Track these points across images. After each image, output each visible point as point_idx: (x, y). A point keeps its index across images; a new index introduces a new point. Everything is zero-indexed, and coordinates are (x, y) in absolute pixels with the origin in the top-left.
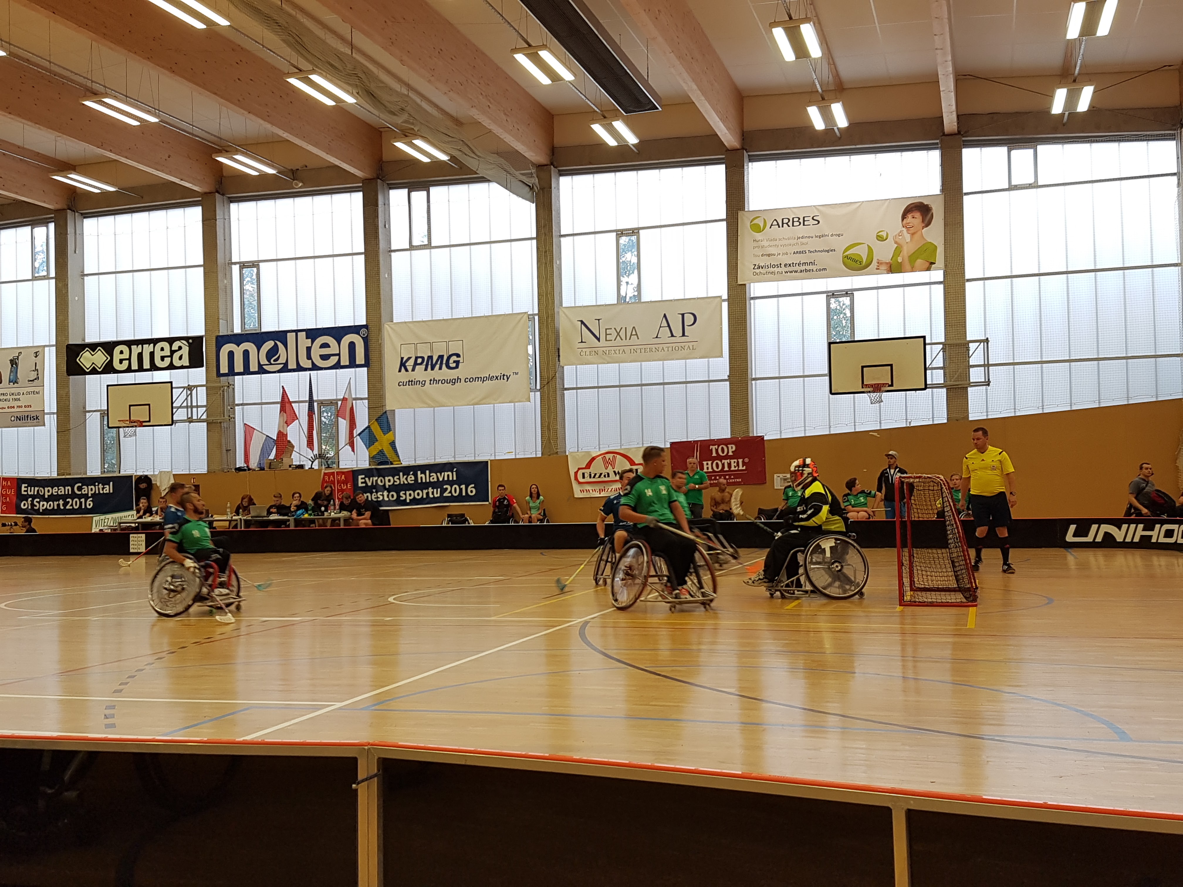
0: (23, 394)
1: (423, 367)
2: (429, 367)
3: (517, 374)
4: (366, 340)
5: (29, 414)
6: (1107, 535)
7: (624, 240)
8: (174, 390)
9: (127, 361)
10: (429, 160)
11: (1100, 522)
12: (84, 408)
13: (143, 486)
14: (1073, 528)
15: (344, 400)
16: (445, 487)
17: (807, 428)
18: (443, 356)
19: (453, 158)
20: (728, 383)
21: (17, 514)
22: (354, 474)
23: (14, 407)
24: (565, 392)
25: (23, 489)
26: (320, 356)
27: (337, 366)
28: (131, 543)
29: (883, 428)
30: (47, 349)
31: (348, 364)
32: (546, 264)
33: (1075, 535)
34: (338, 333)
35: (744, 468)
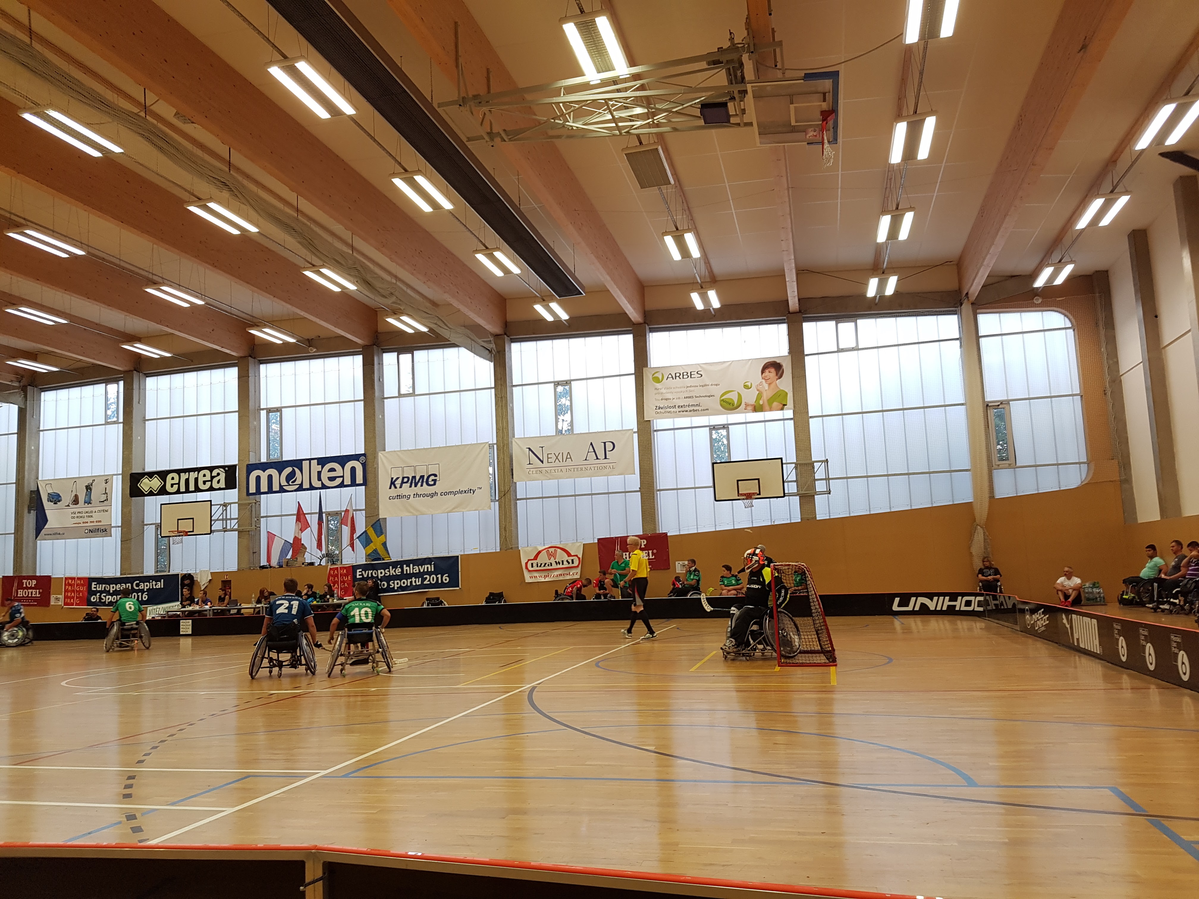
0: (95, 512)
1: (409, 484)
2: (413, 484)
3: (480, 488)
4: (364, 465)
5: (99, 527)
6: (923, 605)
7: (560, 389)
8: (212, 507)
9: (177, 485)
10: (413, 332)
11: (917, 595)
12: (143, 522)
13: (187, 582)
14: (897, 600)
15: (347, 511)
16: (425, 576)
17: (699, 527)
18: (424, 476)
19: (431, 330)
20: (639, 493)
21: (88, 606)
22: (354, 568)
23: (87, 522)
24: (518, 501)
25: (93, 586)
26: (328, 478)
27: (342, 485)
28: (181, 627)
29: (754, 526)
30: (115, 477)
31: (350, 483)
32: (502, 406)
33: (899, 606)
34: (342, 460)
35: (653, 557)
